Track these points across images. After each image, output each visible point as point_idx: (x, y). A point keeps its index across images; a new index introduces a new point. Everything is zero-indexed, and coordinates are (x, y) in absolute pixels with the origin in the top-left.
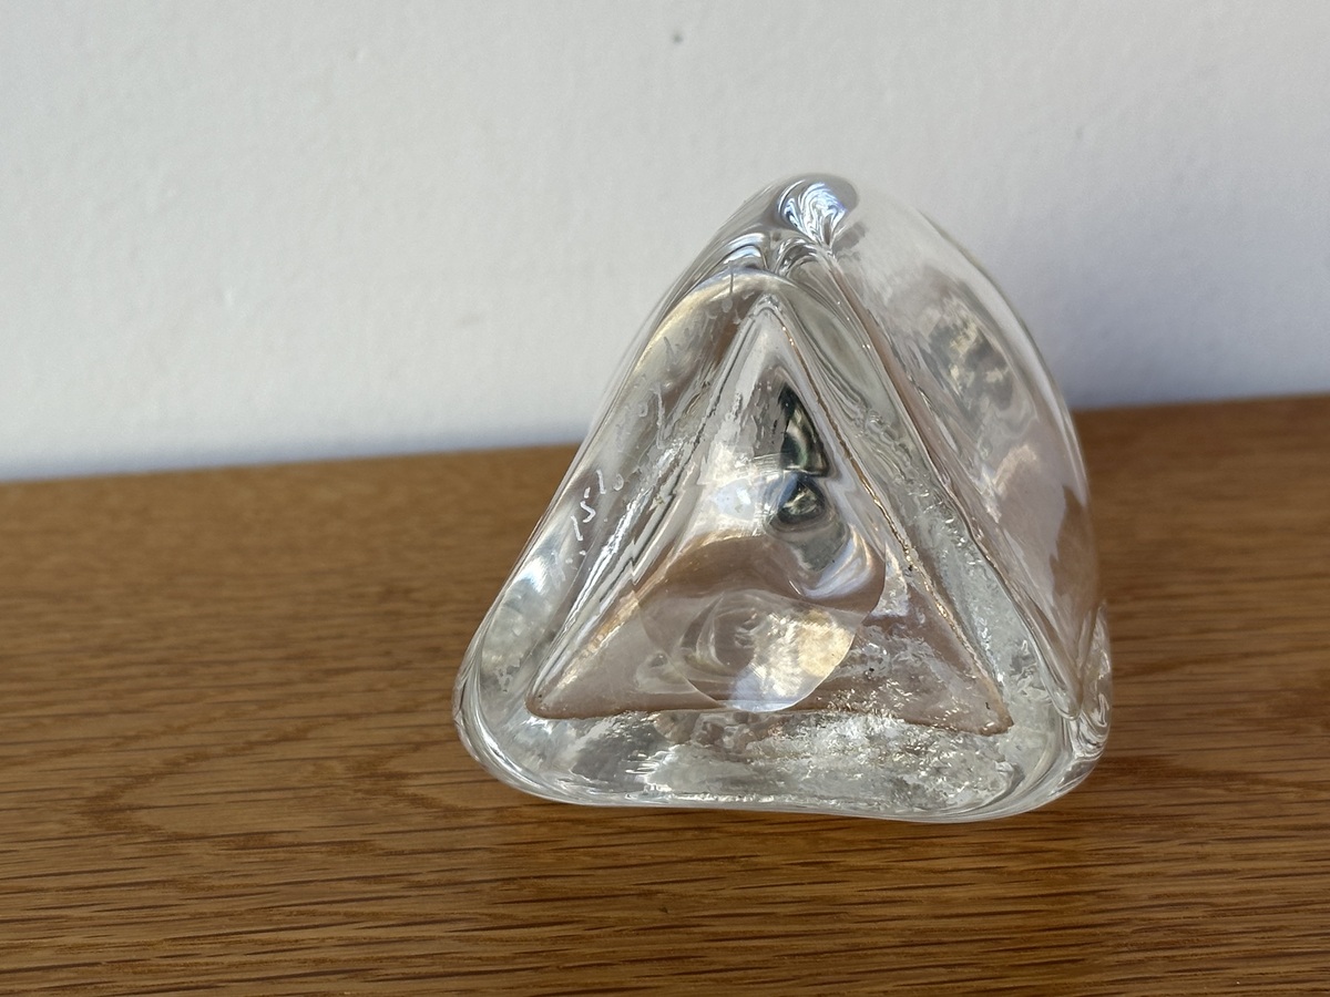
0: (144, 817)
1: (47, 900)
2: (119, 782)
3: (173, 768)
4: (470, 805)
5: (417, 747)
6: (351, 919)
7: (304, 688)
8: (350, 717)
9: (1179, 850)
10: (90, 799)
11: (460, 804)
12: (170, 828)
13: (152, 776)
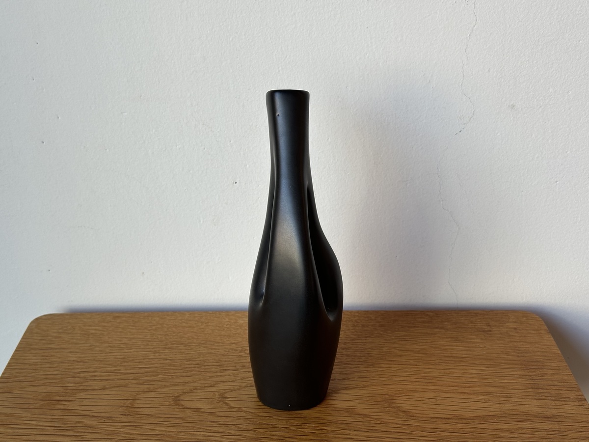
0: (182, 402)
1: (161, 420)
2: (181, 393)
3: (191, 391)
4: (235, 406)
5: (232, 391)
6: (206, 430)
7: (219, 374)
8: (224, 382)
9: (347, 432)
10: (175, 397)
11: (233, 406)
12: (185, 406)
13: (186, 393)
